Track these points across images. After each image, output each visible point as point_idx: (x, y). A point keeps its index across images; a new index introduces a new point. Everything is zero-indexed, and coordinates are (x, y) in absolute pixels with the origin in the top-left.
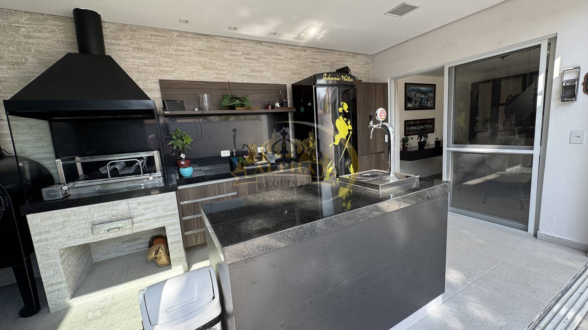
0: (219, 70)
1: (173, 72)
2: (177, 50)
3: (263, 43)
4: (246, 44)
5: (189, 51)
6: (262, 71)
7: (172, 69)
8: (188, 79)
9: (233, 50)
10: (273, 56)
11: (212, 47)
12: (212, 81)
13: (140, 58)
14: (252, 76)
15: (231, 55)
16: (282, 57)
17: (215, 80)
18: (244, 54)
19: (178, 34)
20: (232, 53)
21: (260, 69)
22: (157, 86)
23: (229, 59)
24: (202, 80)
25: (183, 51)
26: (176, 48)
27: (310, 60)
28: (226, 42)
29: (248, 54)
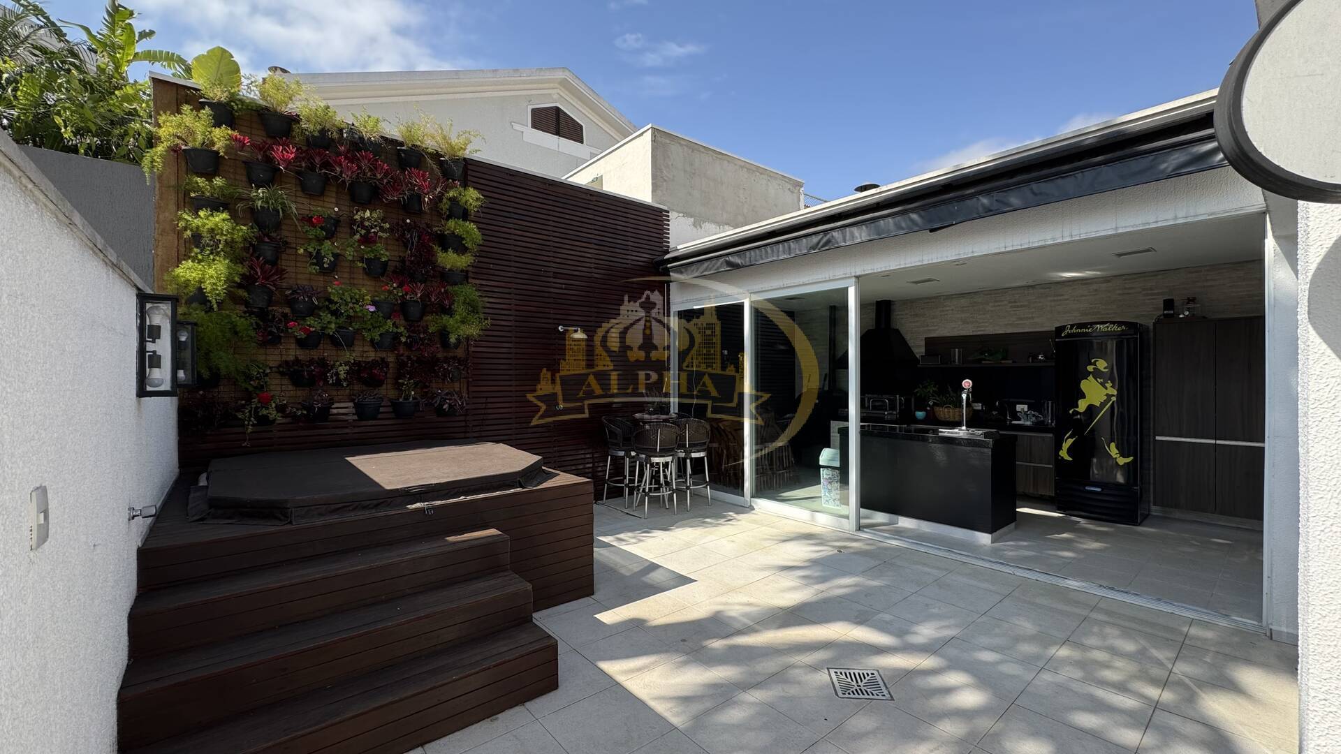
0: (980, 323)
1: (936, 330)
2: (943, 311)
3: (1037, 287)
4: (1014, 292)
5: (952, 310)
6: (1033, 318)
7: (936, 328)
8: (948, 335)
9: (997, 301)
10: (1049, 298)
11: (975, 302)
12: (971, 334)
13: (914, 322)
14: (1018, 324)
15: (994, 306)
16: (1066, 297)
17: (975, 334)
18: (1010, 302)
19: (945, 297)
20: (996, 304)
21: (1030, 316)
22: (923, 343)
23: (992, 311)
24: (962, 334)
25: (947, 310)
26: (941, 309)
27: (1118, 292)
28: (990, 294)
29: (1015, 302)
